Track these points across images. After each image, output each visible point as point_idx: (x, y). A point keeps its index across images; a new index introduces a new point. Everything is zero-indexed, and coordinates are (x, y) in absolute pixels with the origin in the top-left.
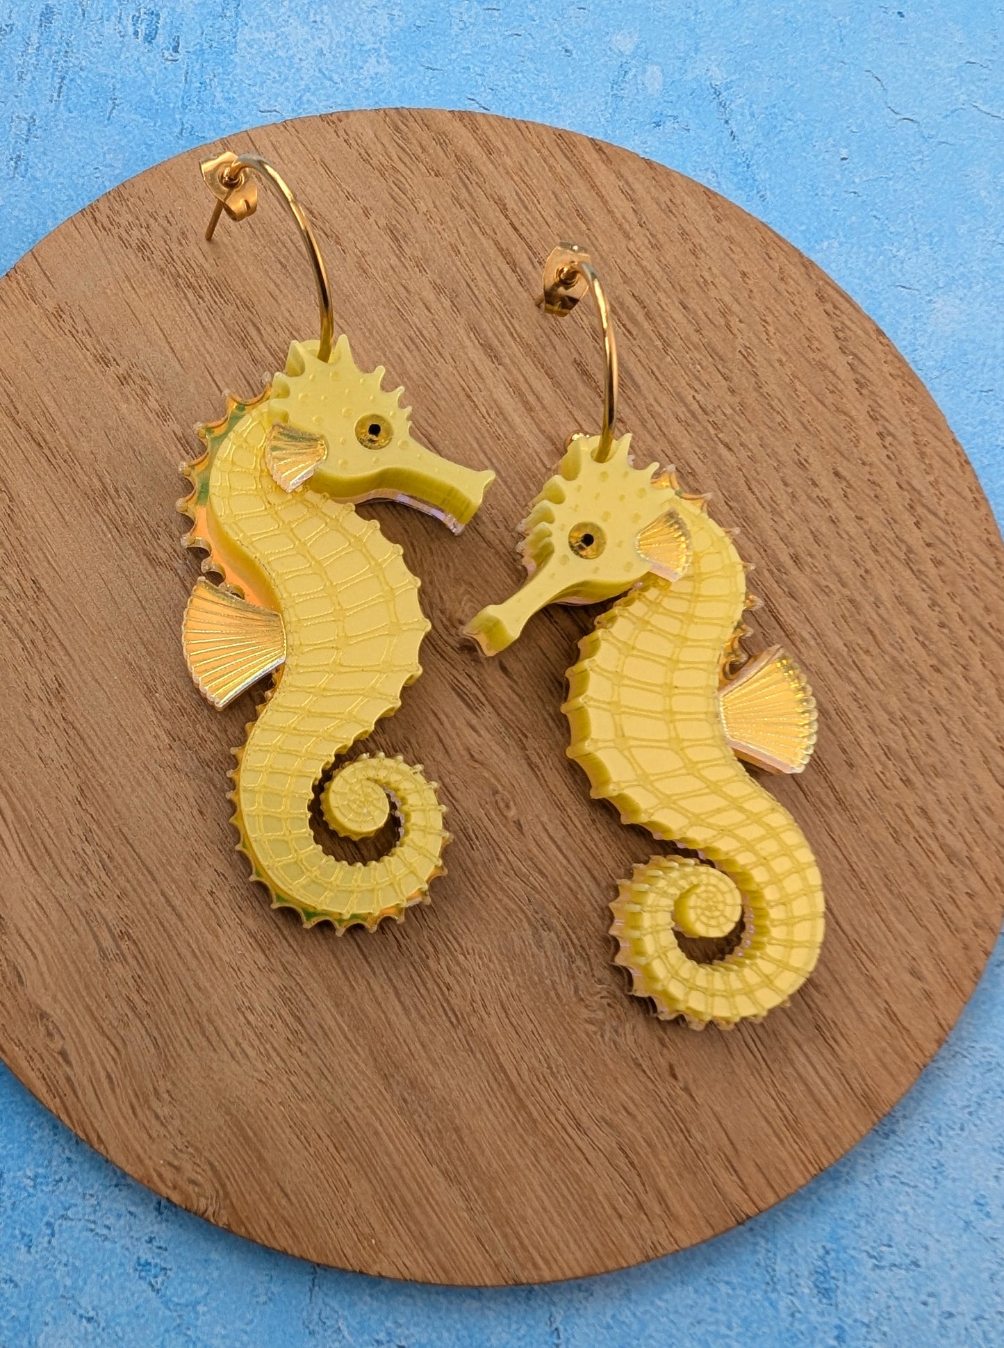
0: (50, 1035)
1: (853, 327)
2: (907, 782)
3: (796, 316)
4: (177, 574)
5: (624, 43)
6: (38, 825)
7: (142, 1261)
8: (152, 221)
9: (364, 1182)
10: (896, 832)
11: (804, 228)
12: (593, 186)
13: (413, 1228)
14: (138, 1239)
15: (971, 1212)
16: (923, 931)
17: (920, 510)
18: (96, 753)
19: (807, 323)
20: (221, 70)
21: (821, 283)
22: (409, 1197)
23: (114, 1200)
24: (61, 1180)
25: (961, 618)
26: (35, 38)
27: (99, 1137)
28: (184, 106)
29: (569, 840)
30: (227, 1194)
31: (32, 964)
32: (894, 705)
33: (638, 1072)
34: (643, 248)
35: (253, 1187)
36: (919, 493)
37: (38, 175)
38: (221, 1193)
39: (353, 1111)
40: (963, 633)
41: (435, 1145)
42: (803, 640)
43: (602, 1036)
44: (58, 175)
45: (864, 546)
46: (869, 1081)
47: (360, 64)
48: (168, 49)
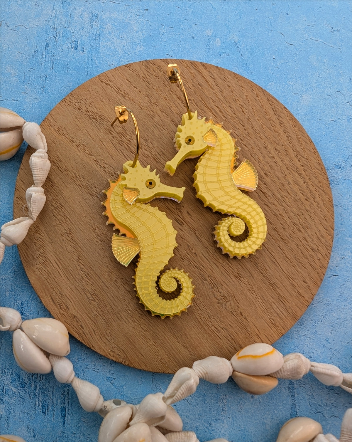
0: (77, 321)
1: (278, 107)
2: (300, 231)
3: (262, 106)
4: (98, 197)
5: (209, 33)
6: (68, 268)
7: (108, 377)
8: (81, 101)
9: (162, 350)
10: (297, 245)
12: (203, 76)
13: (176, 360)
16: (306, 270)
17: (299, 156)
18: (81, 247)
19: (265, 108)
20: (96, 55)
21: (268, 96)
22: (174, 353)
25: (312, 185)
26: (44, 53)
27: (93, 346)
28: (87, 67)
29: (209, 257)
30: (127, 357)
31: (71, 304)
32: (295, 210)
33: (232, 315)
34: (217, 92)
35: (134, 354)
36: (299, 152)
37: (49, 91)
38: (126, 356)
39: (158, 333)
40: (313, 189)
41: (180, 339)
42: (269, 196)
43: (222, 307)
44: (55, 91)
45: (284, 168)
46: (294, 311)
47: (135, 48)
48: (81, 51)
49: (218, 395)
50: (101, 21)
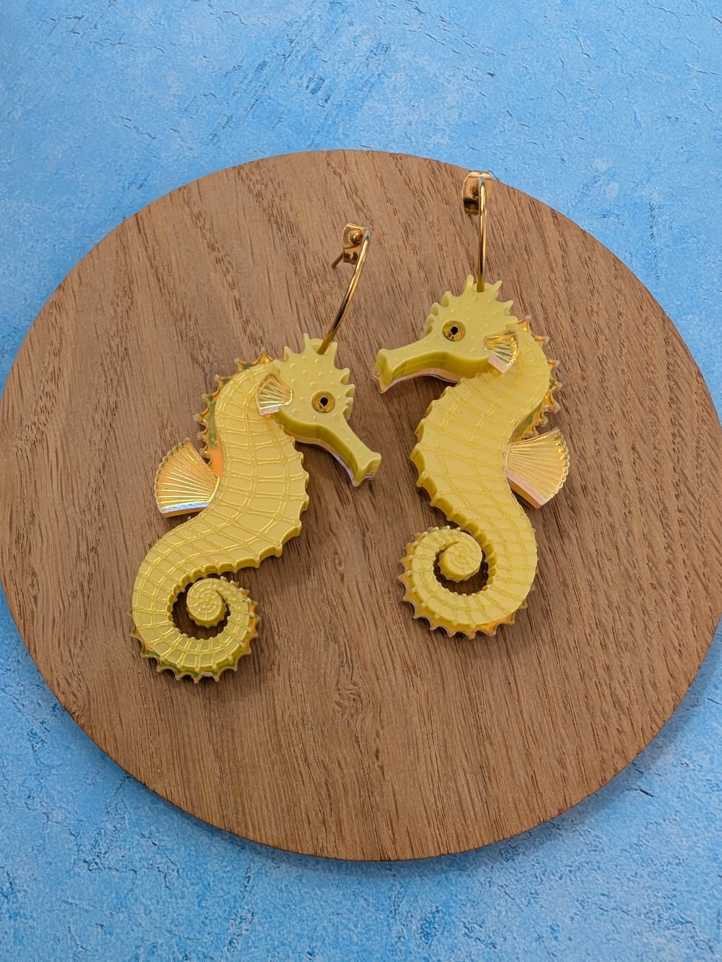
0: (33, 585)
1: (682, 366)
2: (604, 646)
3: (646, 348)
4: (204, 371)
5: (601, 165)
6: (73, 475)
7: (34, 731)
8: (270, 183)
9: (167, 736)
10: (584, 673)
11: (679, 303)
12: (542, 236)
13: (184, 773)
14: (36, 719)
15: (545, 932)
16: (577, 740)
17: (682, 487)
18: (120, 449)
19: (651, 354)
20: (347, 118)
21: (670, 333)
22: (189, 756)
23: (33, 693)
24: (10, 670)
25: (684, 562)
26: (250, 77)
27: (35, 648)
28: (318, 132)
29: (370, 597)
30: (89, 709)
31: (39, 545)
32: (615, 597)
33: (356, 745)
34: (559, 280)
35: (105, 711)
36: (686, 478)
37: (223, 147)
38: (87, 707)
39: (178, 695)
40: (682, 573)
41: (217, 734)
42: (569, 538)
43: (342, 715)
44: (233, 149)
45: (635, 497)
46: (502, 814)
47: (431, 135)
48: (322, 99)
49: (237, 905)
50: (389, 62)
